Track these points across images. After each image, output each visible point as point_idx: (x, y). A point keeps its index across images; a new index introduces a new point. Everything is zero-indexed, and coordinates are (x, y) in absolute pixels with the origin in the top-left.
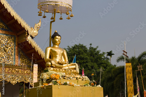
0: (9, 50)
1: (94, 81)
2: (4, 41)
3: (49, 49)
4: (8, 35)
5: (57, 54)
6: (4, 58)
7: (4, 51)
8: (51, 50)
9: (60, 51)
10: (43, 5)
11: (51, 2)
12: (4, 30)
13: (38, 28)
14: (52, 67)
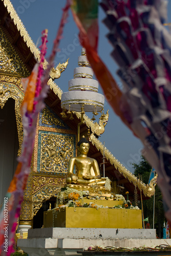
0: (67, 155)
1: (129, 201)
2: (60, 142)
3: (73, 160)
4: (65, 134)
5: (83, 166)
6: (60, 166)
7: (61, 156)
8: (75, 160)
9: (87, 162)
11: (74, 100)
12: (60, 128)
13: (105, 123)
14: (73, 183)
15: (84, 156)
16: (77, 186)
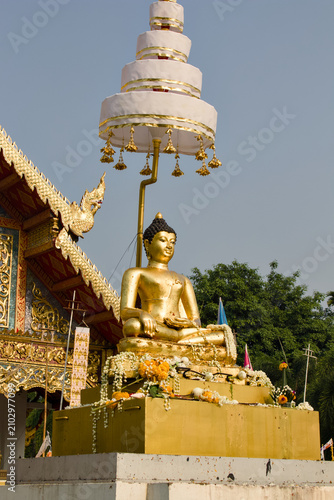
1: (288, 388)
3: (135, 275)
5: (162, 293)
8: (142, 277)
9: (171, 281)
10: (116, 127)
11: (144, 115)
13: (95, 205)
14: (146, 336)
15: (160, 266)
16: (154, 343)
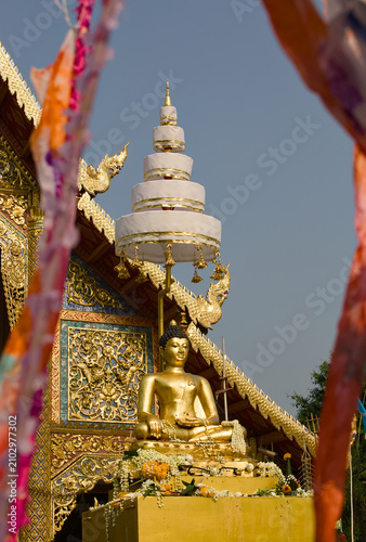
0: (131, 378)
1: (291, 477)
2: (115, 347)
3: (150, 381)
4: (127, 326)
5: (176, 396)
6: (116, 405)
7: (117, 380)
9: (184, 384)
11: (146, 234)
12: (112, 313)
13: (221, 296)
14: (152, 438)
15: (176, 370)
16: (161, 444)
